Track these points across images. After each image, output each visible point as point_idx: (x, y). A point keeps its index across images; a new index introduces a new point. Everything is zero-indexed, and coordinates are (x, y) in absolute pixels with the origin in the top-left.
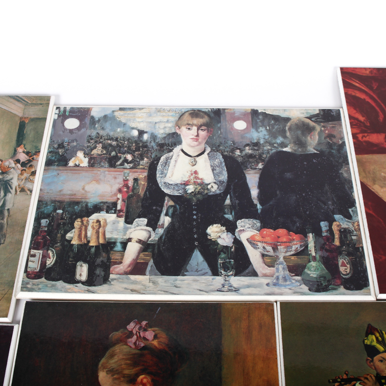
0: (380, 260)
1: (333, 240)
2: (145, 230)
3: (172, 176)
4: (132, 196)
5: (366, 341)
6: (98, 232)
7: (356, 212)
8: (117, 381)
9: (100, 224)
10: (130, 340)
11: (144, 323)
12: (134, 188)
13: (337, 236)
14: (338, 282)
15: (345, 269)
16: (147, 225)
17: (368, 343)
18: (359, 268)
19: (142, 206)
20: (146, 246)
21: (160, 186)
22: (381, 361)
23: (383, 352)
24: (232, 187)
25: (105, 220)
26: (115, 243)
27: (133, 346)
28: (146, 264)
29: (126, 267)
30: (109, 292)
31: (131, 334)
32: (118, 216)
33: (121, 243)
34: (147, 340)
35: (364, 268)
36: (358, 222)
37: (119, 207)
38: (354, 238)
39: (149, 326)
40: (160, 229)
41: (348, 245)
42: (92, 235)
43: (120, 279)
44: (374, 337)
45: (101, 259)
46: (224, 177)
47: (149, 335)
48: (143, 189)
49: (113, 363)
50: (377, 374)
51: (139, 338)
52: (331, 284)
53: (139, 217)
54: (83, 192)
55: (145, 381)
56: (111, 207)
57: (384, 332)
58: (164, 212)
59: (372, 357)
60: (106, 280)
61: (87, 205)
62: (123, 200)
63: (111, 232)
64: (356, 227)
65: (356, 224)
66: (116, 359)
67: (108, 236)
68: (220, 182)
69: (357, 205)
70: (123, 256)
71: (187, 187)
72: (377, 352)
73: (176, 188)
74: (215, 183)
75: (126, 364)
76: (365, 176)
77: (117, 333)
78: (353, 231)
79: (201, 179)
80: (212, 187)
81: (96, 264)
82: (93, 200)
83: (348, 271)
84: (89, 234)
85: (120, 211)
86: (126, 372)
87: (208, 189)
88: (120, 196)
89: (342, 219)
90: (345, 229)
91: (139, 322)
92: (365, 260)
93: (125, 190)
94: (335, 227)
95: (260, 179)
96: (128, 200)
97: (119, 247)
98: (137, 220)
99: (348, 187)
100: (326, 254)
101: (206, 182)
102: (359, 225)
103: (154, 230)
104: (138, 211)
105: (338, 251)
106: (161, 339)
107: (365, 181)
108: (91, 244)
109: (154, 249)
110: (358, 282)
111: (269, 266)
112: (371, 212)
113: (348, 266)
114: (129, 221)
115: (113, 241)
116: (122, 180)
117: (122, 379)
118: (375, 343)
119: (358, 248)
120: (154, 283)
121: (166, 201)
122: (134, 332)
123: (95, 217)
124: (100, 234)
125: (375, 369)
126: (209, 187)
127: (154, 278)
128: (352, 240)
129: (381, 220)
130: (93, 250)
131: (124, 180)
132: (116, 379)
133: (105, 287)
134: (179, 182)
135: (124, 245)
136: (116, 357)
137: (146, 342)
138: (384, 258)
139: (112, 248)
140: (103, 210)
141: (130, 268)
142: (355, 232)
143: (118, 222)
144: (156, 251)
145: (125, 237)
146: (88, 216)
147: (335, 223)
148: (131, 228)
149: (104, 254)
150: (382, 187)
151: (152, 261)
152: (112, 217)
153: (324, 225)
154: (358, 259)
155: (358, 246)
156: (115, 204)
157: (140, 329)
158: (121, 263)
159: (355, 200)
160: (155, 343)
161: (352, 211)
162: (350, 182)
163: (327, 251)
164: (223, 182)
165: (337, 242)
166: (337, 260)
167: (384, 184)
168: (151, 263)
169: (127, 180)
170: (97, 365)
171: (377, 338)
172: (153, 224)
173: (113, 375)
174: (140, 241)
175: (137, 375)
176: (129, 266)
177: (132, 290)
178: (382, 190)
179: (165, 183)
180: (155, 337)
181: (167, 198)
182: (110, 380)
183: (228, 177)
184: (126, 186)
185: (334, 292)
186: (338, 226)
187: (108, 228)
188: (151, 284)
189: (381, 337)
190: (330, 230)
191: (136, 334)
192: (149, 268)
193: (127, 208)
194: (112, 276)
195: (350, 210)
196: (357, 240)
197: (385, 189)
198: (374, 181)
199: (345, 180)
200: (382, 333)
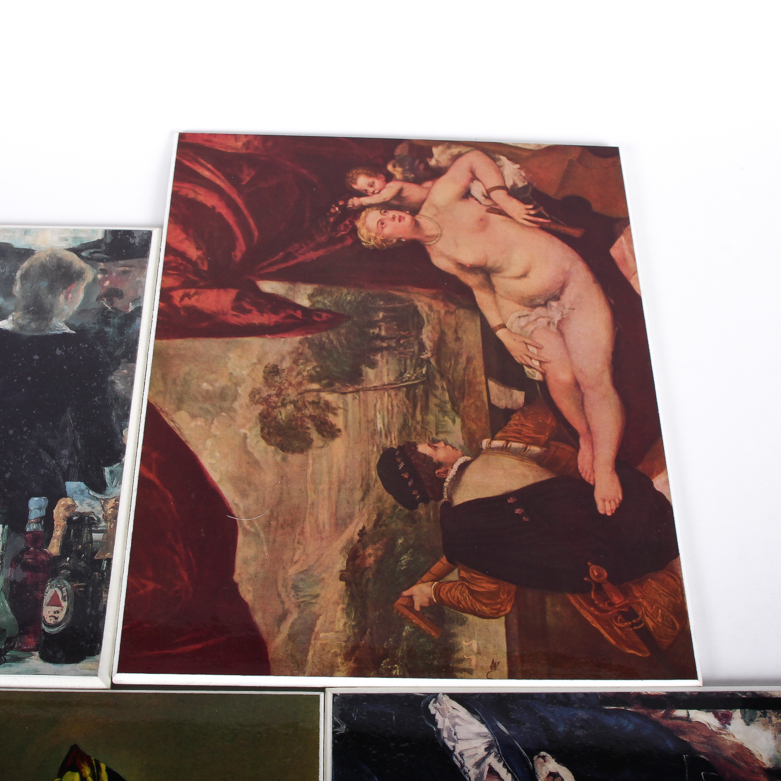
0: (142, 591)
1: (48, 542)
7: (118, 477)
13: (58, 533)
14: (31, 641)
15: (54, 612)
18: (88, 610)
35: (101, 609)
36: (117, 499)
38: (96, 536)
41: (79, 553)
44: (77, 777)
52: (12, 648)
57: (103, 766)
64: (109, 512)
65: (111, 503)
69: (127, 458)
76: (162, 389)
78: (99, 519)
83: (61, 616)
89: (82, 492)
90: (82, 516)
92: (107, 592)
94: (59, 512)
99: (117, 415)
100: (21, 575)
102: (116, 507)
105: (51, 568)
107: (159, 401)
110: (77, 645)
112: (151, 476)
113: (65, 604)
119: (100, 561)
128: (91, 541)
129: (170, 496)
138: (151, 586)
142: (103, 524)
147: (62, 502)
150: (194, 416)
153: (36, 505)
154: (91, 589)
155: (101, 557)
159: (124, 446)
161: (111, 472)
162: (126, 404)
163: (26, 567)
165: (54, 548)
166: (43, 591)
167: (202, 409)
171: (84, 780)
178: (193, 424)
185: (16, 666)
186: (68, 508)
190: (48, 520)
195: (107, 470)
196: (102, 543)
197: (200, 422)
198: (180, 403)
199: (117, 398)
200: (99, 768)
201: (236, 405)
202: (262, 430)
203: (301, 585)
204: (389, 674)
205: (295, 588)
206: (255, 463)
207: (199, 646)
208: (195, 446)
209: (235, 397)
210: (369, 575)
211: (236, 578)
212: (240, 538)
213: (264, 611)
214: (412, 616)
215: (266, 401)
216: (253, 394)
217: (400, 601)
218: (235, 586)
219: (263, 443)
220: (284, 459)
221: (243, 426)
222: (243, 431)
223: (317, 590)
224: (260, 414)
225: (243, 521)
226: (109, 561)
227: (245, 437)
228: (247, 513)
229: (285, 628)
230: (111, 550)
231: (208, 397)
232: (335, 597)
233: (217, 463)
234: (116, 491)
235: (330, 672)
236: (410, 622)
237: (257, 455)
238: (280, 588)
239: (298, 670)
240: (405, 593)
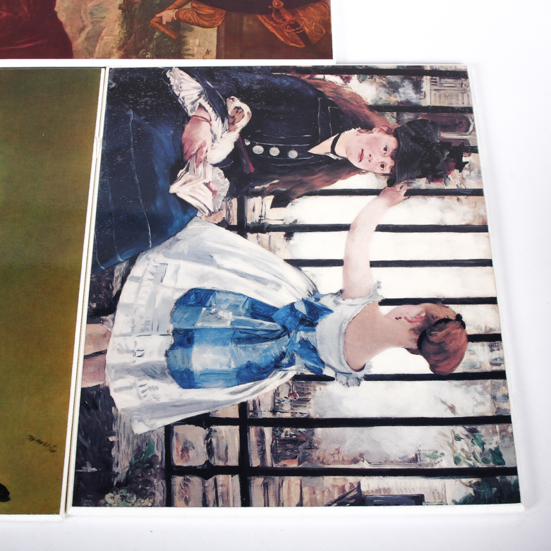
203: (95, 12)
204: (144, 57)
205: (91, 14)
207: (31, 45)
210: (137, 6)
211: (56, 9)
213: (72, 26)
214: (160, 27)
217: (154, 19)
218: (55, 13)
223: (104, 14)
229: (84, 35)
232: (115, 18)
235: (108, 56)
236: (159, 30)
238: (82, 14)
239: (90, 55)
240: (158, 15)
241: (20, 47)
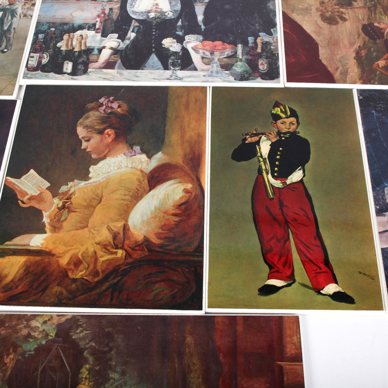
0: (290, 61)
1: (257, 49)
2: (116, 41)
3: (139, 6)
4: (108, 20)
5: (273, 111)
6: (81, 43)
7: (276, 31)
8: (90, 133)
9: (82, 38)
10: (101, 108)
11: (111, 98)
12: (109, 15)
13: (259, 46)
14: (257, 75)
16: (118, 38)
17: (274, 112)
18: (274, 66)
19: (115, 26)
20: (116, 51)
21: (129, 13)
22: (283, 123)
23: (284, 118)
24: (184, 14)
25: (87, 35)
26: (93, 49)
27: (103, 112)
28: (115, 62)
29: (100, 64)
30: (87, 79)
31: (102, 105)
32: (96, 32)
33: (98, 49)
34: (114, 108)
35: (278, 66)
36: (277, 37)
37: (97, 27)
38: (272, 47)
39: (115, 100)
40: (127, 41)
41: (268, 52)
42: (76, 44)
43: (95, 71)
44: (279, 109)
45: (83, 59)
46: (178, 7)
47: (115, 105)
48: (116, 15)
49: (88, 122)
50: (278, 131)
51: (107, 107)
52: (251, 76)
53: (112, 33)
54: (71, 17)
55: (110, 133)
56: (91, 26)
57: (287, 106)
58: (131, 29)
59: (276, 121)
60: (85, 72)
61: (73, 25)
62: (101, 22)
63: (91, 43)
64: (275, 41)
65: (275, 38)
66: (90, 119)
67: (88, 45)
68: (175, 11)
69: (278, 26)
70: (98, 57)
71: (150, 14)
72: (280, 118)
73: (141, 15)
74: (171, 11)
75: (97, 123)
76: (286, 7)
77: (92, 104)
78: (272, 43)
79: (161, 9)
80: (169, 14)
81: (78, 62)
82: (78, 22)
83: (265, 68)
84: (74, 43)
85: (98, 29)
86: (97, 127)
87: (165, 15)
88: (98, 19)
89: (265, 36)
90: (266, 42)
91: (108, 98)
92: (279, 62)
93: (103, 15)
94: (259, 41)
95: (205, 9)
96: (105, 22)
97: (96, 52)
98: (110, 35)
100: (249, 57)
101: (164, 11)
102: (277, 40)
103: (123, 41)
104: (112, 29)
105: (260, 56)
106: (123, 108)
107: (286, 11)
108: (75, 50)
109: (122, 53)
110: (272, 74)
111: (206, 65)
112: (288, 31)
113: (266, 65)
114: (104, 35)
115: (92, 48)
116: (101, 9)
117: (94, 131)
118: (279, 113)
119: (275, 54)
120: (120, 74)
121: (133, 23)
122: (104, 103)
123: (79, 33)
124: (82, 44)
125: (278, 128)
126: (166, 14)
127: (120, 71)
128: (271, 49)
129: (295, 36)
130: (77, 54)
131: (102, 9)
132: (89, 131)
133: (84, 76)
134: (144, 10)
135: (100, 50)
136: (90, 118)
137: (112, 110)
138: (293, 60)
139: (91, 53)
140: (85, 28)
141: (103, 65)
142: (274, 44)
143: (96, 36)
144: (123, 54)
145: (101, 46)
146: (74, 32)
147: (259, 38)
148: (105, 40)
149: (85, 56)
150: (298, 15)
151: (120, 60)
152: (92, 33)
153: (251, 39)
154: (273, 61)
156: (94, 25)
157: (108, 102)
158: (97, 61)
159: (276, 23)
160: (119, 110)
162: (274, 12)
163: (251, 55)
164: (177, 11)
165: (259, 50)
166: (258, 61)
167: (300, 13)
168: (119, 61)
169: (105, 9)
170: (77, 123)
171: (281, 110)
172: (122, 37)
173: (87, 129)
174: (112, 48)
175: (105, 129)
176: (103, 64)
177: (104, 79)
178: (298, 17)
179: (133, 11)
180: (119, 107)
181: (133, 21)
182: (85, 132)
183: (181, 8)
184: (104, 13)
185: (253, 81)
186: (261, 40)
187: (88, 40)
188: (118, 75)
189: (284, 109)
190: (255, 43)
191: (105, 105)
192: (117, 65)
193: (103, 27)
194: (89, 70)
195: (272, 30)
196: (274, 49)
197: (300, 16)
198: (293, 11)
199: (271, 10)
200: (286, 107)
201: (312, 12)
202: (322, 19)
203: (342, 60)
204: (374, 84)
205: (340, 61)
206: (321, 28)
207: (311, 76)
208: (300, 23)
209: (311, 10)
210: (364, 58)
211: (320, 58)
212: (320, 48)
213: (331, 67)
214: (379, 69)
215: (322, 11)
216: (317, 9)
217: (374, 65)
218: (320, 60)
219: (322, 22)
220: (330, 27)
221: (315, 18)
222: (315, 19)
223: (347, 62)
224: (320, 15)
225: (320, 43)
226: (278, 54)
227: (316, 21)
228: (321, 41)
229: (339, 72)
230: (278, 51)
231: (302, 9)
232: (353, 64)
233: (308, 28)
234: (276, 35)
235: (355, 83)
236: (379, 71)
237: (321, 26)
238: (335, 61)
239: (345, 82)
240: (376, 63)
241: (306, 77)
